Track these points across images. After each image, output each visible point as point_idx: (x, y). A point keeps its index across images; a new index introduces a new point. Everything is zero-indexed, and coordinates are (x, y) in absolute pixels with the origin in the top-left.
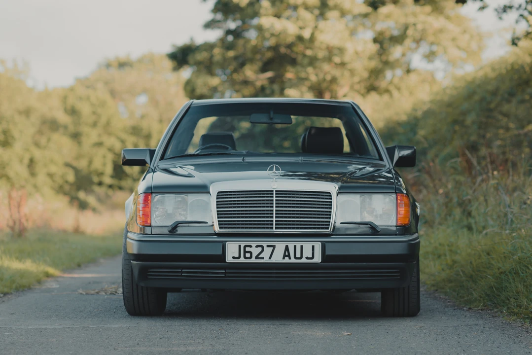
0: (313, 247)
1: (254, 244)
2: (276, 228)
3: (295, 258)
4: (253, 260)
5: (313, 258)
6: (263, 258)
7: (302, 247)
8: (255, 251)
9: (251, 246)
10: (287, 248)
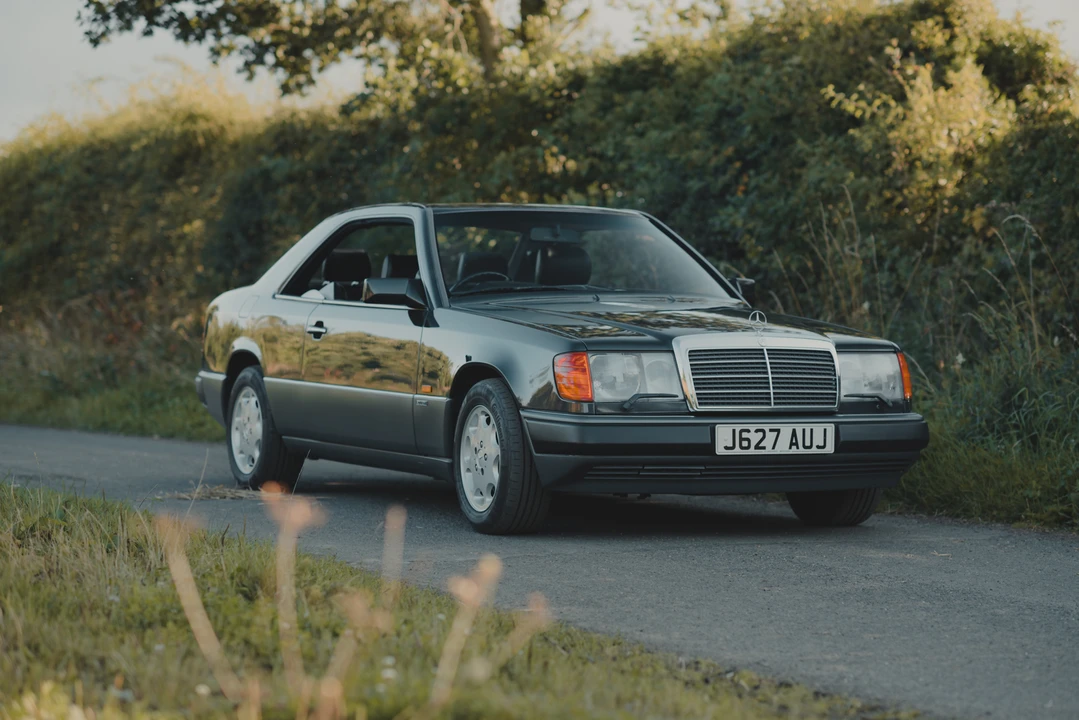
0: (825, 430)
1: (753, 428)
2: (775, 404)
3: (805, 447)
4: (752, 451)
5: (824, 447)
6: (764, 448)
7: (812, 430)
8: (755, 438)
9: (748, 431)
10: (794, 433)
